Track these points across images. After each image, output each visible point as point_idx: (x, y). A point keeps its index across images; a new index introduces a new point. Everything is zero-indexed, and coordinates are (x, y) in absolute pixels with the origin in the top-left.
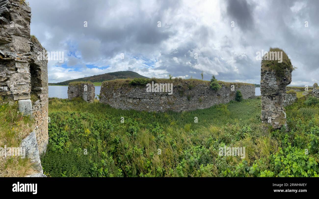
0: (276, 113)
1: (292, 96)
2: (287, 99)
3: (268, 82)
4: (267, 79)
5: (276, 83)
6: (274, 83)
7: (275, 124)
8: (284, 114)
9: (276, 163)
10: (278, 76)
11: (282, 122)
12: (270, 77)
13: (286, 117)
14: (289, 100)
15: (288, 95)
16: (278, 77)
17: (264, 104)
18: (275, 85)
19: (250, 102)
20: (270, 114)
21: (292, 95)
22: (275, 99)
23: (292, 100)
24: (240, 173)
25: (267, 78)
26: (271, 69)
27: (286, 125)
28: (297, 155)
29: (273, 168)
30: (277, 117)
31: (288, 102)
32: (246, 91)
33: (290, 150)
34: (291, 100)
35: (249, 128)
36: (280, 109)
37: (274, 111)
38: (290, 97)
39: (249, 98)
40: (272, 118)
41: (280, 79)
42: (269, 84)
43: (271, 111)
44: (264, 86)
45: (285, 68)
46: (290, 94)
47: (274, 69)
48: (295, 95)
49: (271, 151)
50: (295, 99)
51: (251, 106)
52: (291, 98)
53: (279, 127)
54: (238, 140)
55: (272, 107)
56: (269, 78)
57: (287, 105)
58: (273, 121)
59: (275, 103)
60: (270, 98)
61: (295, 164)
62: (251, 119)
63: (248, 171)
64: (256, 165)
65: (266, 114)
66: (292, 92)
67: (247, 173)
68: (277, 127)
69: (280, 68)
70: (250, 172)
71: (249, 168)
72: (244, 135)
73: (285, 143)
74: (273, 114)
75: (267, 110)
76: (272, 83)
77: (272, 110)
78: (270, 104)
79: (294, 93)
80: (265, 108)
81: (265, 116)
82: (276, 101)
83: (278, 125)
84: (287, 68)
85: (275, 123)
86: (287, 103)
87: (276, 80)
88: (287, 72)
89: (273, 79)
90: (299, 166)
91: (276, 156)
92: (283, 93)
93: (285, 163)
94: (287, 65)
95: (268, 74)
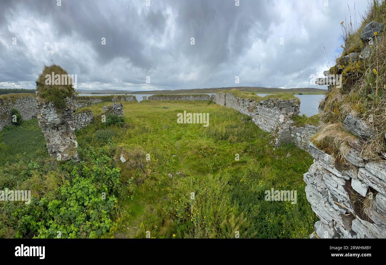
0: (64, 145)
1: (87, 116)
2: (81, 120)
3: (47, 118)
4: (45, 115)
5: (57, 116)
6: (55, 117)
7: (64, 157)
8: (74, 143)
9: (62, 194)
10: (58, 108)
11: (72, 153)
12: (48, 111)
13: (77, 146)
14: (84, 120)
15: (82, 115)
16: (58, 110)
17: (49, 138)
18: (55, 118)
19: (34, 124)
20: (57, 147)
21: (87, 114)
22: (62, 129)
23: (87, 120)
24: (30, 208)
25: (45, 113)
26: (48, 101)
27: (76, 156)
28: (82, 184)
29: (61, 198)
30: (66, 148)
31: (83, 123)
32: (26, 107)
33: (77, 181)
34: (85, 121)
35: (35, 165)
36: (68, 140)
37: (61, 143)
38: (84, 117)
39: (33, 117)
40: (61, 150)
41: (60, 112)
42: (49, 119)
43: (58, 144)
44: (43, 122)
45: (65, 97)
46: (84, 113)
47: (51, 101)
48: (91, 114)
49: (59, 184)
50: (90, 119)
51: (36, 131)
52: (86, 119)
53: (69, 159)
54: (25, 179)
55: (58, 139)
56: (47, 113)
57: (81, 127)
58: (62, 153)
59: (63, 133)
60: (54, 129)
61: (80, 191)
62: (38, 151)
63: (38, 205)
64: (44, 199)
65: (52, 147)
66: (87, 110)
67: (38, 206)
68: (66, 160)
69: (59, 98)
70: (40, 205)
71: (38, 202)
72: (31, 173)
73: (73, 174)
74: (60, 146)
75: (52, 143)
76: (52, 117)
77: (59, 142)
78: (55, 136)
79: (89, 112)
80: (51, 142)
81: (52, 149)
82: (63, 130)
83: (68, 157)
84: (68, 96)
85: (64, 155)
86: (81, 124)
87: (57, 113)
88: (68, 101)
89: (52, 112)
90: (83, 192)
91: (63, 188)
92: (70, 120)
93: (71, 192)
94: (66, 93)
95: (45, 108)
